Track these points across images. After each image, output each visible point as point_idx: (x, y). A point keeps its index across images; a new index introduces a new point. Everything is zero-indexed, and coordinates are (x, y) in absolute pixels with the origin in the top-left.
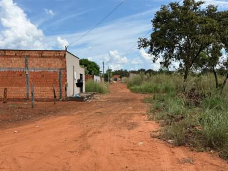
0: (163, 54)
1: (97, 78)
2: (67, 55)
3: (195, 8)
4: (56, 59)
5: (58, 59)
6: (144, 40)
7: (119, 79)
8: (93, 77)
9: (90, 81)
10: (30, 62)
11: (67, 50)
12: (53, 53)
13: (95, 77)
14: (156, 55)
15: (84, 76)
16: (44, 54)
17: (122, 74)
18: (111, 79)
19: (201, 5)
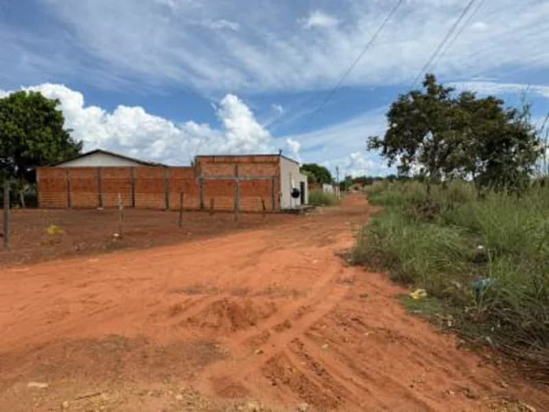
0: (401, 156)
1: (328, 188)
2: (282, 160)
3: (442, 97)
4: (267, 166)
5: (271, 165)
6: (375, 139)
7: (361, 188)
8: (322, 186)
9: (316, 190)
10: (240, 169)
11: (282, 154)
12: (264, 158)
13: (325, 186)
14: (392, 158)
15: (306, 185)
16: (257, 159)
17: (364, 181)
18: (350, 188)
19: (450, 93)
